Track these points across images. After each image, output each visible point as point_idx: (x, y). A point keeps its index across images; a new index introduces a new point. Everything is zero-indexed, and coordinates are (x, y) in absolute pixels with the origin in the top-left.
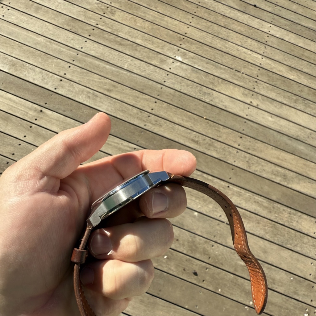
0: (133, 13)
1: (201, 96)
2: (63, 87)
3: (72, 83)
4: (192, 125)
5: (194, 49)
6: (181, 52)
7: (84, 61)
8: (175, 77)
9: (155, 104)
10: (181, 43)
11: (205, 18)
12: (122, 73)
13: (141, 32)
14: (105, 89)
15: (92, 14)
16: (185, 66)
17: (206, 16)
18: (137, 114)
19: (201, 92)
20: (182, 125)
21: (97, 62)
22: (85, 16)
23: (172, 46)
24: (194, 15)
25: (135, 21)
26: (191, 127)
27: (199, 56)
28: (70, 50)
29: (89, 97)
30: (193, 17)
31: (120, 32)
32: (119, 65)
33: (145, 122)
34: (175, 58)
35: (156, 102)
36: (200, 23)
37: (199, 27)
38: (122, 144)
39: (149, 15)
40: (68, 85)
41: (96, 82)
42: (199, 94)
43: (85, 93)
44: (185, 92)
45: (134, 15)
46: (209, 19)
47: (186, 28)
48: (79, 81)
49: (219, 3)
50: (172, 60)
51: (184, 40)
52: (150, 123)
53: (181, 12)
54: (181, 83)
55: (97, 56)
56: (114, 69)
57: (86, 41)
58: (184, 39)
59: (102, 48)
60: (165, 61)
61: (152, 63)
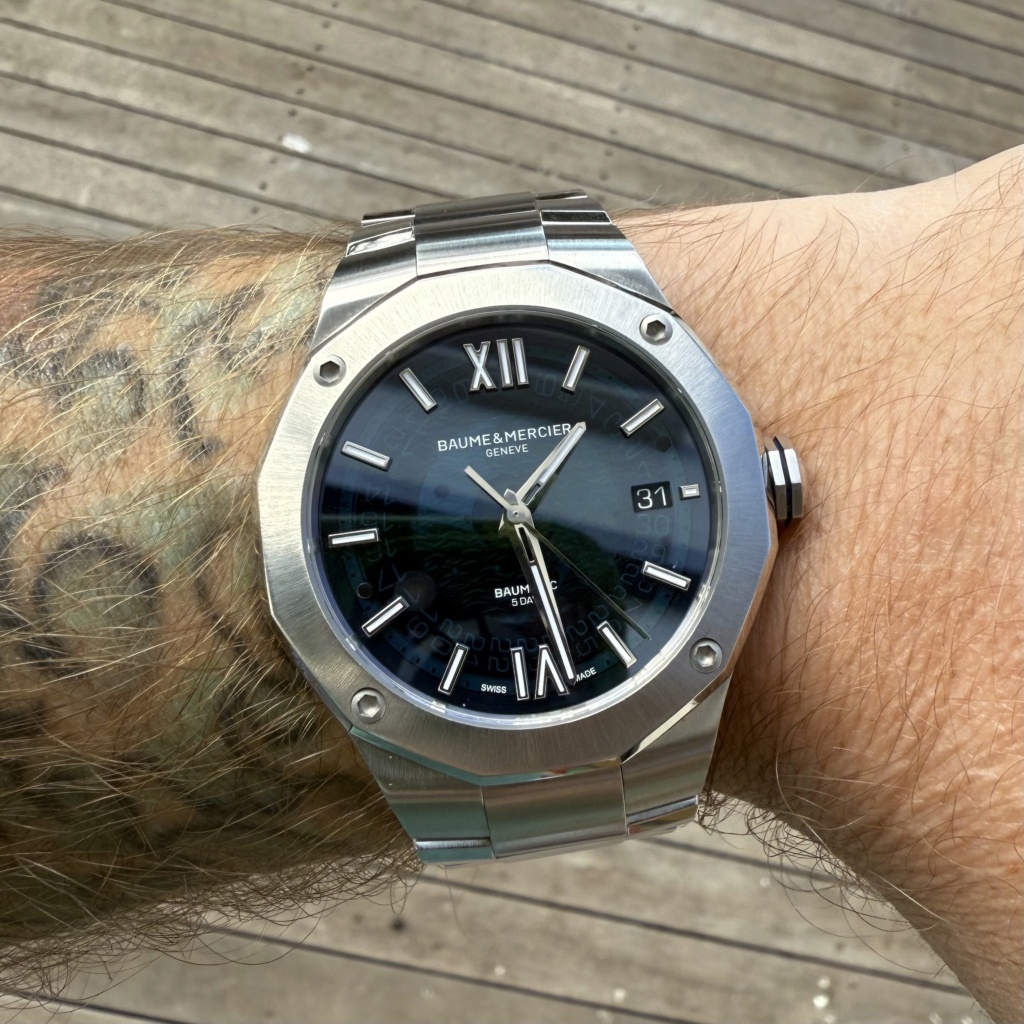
5: (352, 100)
6: (305, 121)
10: (301, 86)
12: (70, 225)
16: (320, 171)
23: (265, 100)
25: (112, 19)
31: (49, 67)
32: (56, 195)
34: (277, 144)
37: (368, 17)
47: (321, 26)
50: (267, 155)
51: (310, 75)
60: (241, 159)
61: (192, 170)
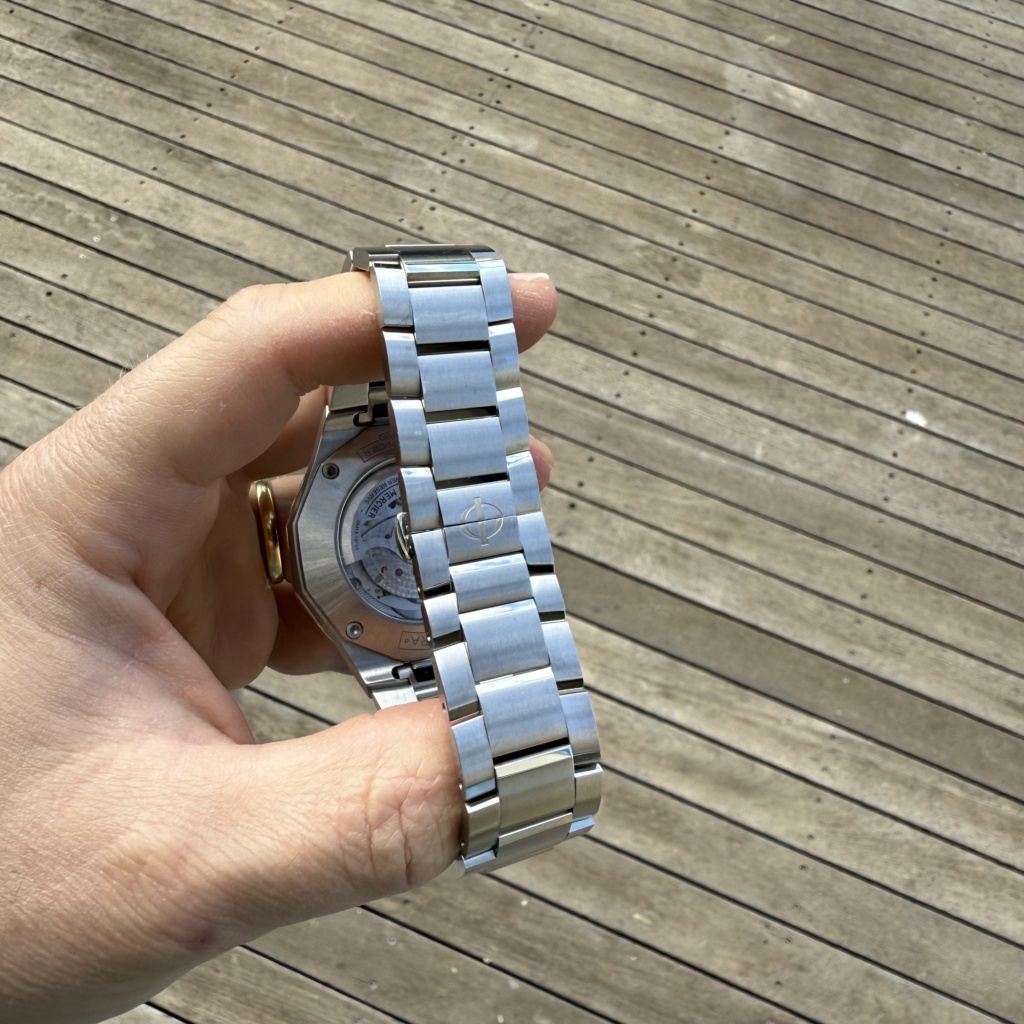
0: (753, 275)
1: (1006, 546)
2: (579, 527)
3: (606, 513)
4: (999, 650)
5: (955, 383)
6: (919, 398)
7: (632, 438)
8: (915, 483)
9: (869, 577)
10: (913, 367)
11: (971, 278)
12: (752, 476)
13: (785, 337)
14: (708, 532)
15: (632, 284)
16: (939, 446)
17: (973, 271)
18: (820, 613)
19: (1005, 532)
20: (967, 648)
21: (671, 442)
22: (613, 290)
23: (887, 378)
24: (938, 273)
25: (762, 298)
26: (997, 655)
27: (978, 411)
28: (583, 404)
29: (664, 561)
30: (934, 279)
31: (720, 337)
32: (737, 447)
33: (849, 641)
34: (902, 417)
35: (870, 571)
36: (960, 297)
37: (958, 309)
38: (789, 721)
39: (800, 276)
40: (593, 519)
41: (676, 507)
42: (1000, 539)
43: (650, 546)
44: (956, 532)
45: (755, 280)
46: (983, 282)
47: (921, 313)
48: (627, 506)
49: (1005, 229)
50: (894, 426)
51: (920, 356)
52: (865, 643)
53: (894, 263)
54: (936, 504)
55: (666, 422)
56: (723, 461)
57: (627, 373)
58: (919, 352)
59: (676, 393)
60: (875, 428)
61: (839, 436)
